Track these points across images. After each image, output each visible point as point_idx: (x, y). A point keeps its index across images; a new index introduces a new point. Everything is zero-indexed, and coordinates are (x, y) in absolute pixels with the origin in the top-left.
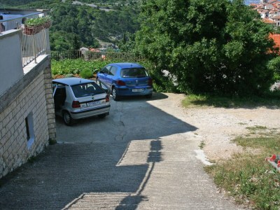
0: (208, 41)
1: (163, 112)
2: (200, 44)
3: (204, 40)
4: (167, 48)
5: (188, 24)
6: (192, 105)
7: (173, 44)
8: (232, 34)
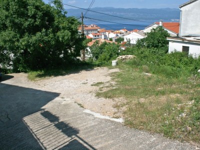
0: (46, 31)
1: (21, 87)
2: (40, 33)
3: (44, 30)
4: (14, 40)
5: (30, 20)
6: (38, 79)
7: (18, 36)
8: (61, 26)
